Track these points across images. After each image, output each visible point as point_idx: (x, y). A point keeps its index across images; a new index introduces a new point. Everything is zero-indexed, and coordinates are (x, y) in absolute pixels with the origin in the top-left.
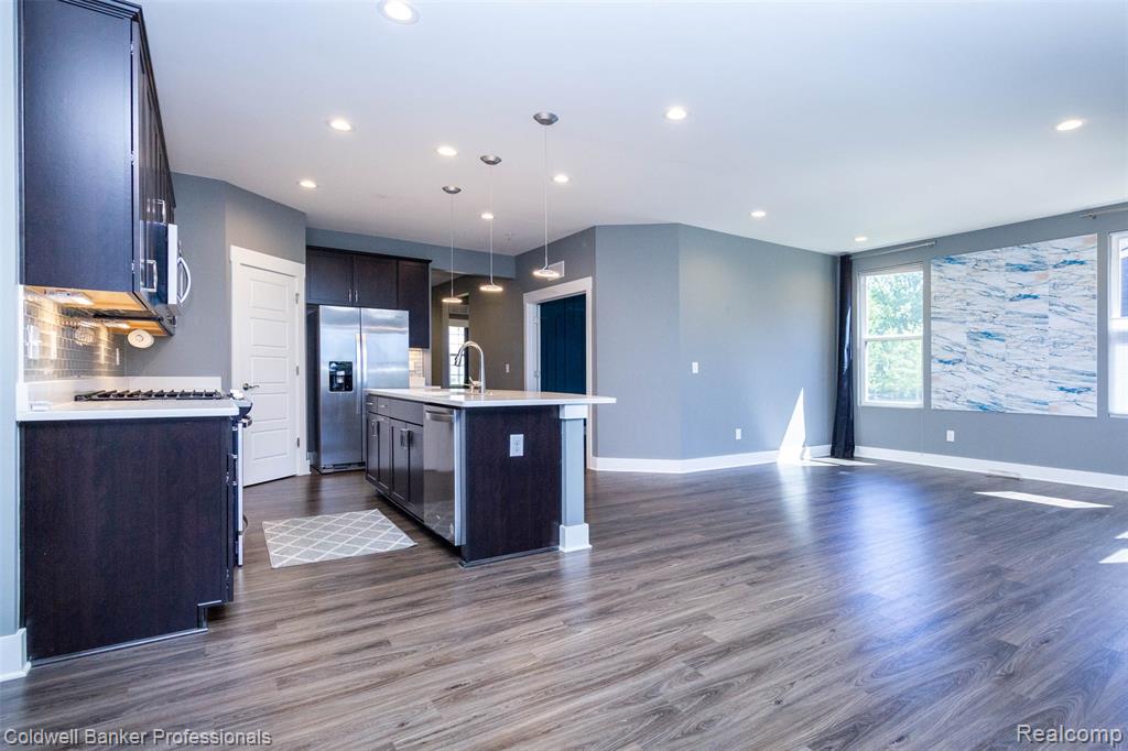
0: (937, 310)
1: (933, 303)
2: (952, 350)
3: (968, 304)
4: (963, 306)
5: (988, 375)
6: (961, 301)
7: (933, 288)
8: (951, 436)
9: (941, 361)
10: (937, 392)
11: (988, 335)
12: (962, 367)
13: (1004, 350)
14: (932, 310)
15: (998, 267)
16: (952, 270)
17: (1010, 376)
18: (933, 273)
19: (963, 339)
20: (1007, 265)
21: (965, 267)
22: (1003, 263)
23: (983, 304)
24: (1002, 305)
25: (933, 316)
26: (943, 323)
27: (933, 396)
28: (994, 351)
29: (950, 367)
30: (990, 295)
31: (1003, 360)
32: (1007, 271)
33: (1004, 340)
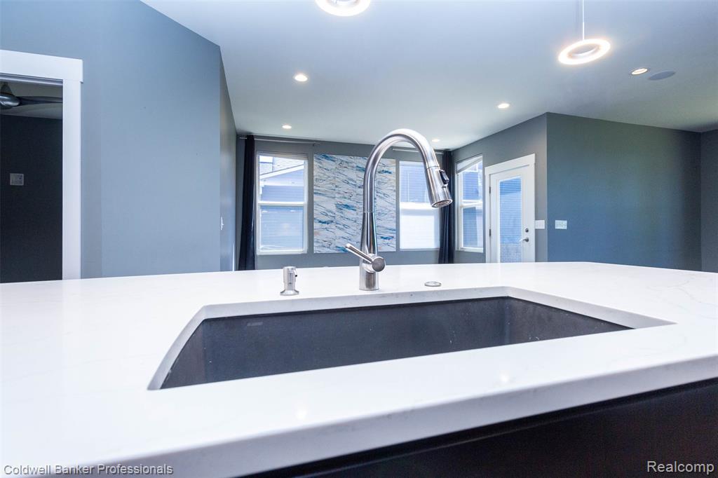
0: (318, 188)
1: (315, 183)
2: (327, 215)
3: (336, 187)
4: (333, 187)
5: (348, 230)
6: (333, 184)
7: (315, 173)
9: (320, 222)
10: (318, 242)
11: (347, 206)
12: (333, 226)
13: (355, 216)
14: (315, 187)
15: (353, 167)
16: (327, 164)
18: (315, 163)
19: (333, 208)
20: (357, 167)
21: (334, 163)
22: (355, 165)
23: (345, 188)
24: (354, 189)
25: (315, 191)
26: (321, 197)
27: (315, 244)
28: (350, 216)
29: (325, 225)
30: (348, 183)
31: (355, 221)
32: (357, 170)
33: (355, 210)
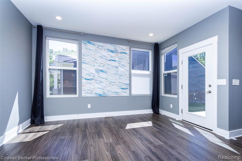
0: (84, 60)
1: (83, 57)
2: (90, 75)
3: (96, 60)
4: (94, 60)
5: (102, 84)
6: (93, 58)
7: (83, 51)
8: (89, 106)
9: (86, 79)
10: (84, 90)
11: (102, 71)
12: (93, 81)
13: (106, 76)
14: (82, 59)
15: (105, 49)
16: (90, 46)
17: (108, 85)
18: (83, 46)
19: (94, 72)
20: (108, 49)
21: (94, 46)
22: (106, 48)
23: (100, 60)
24: (106, 62)
25: (82, 62)
26: (87, 65)
27: (83, 92)
28: (104, 77)
29: (89, 81)
30: (102, 58)
31: (107, 79)
32: (107, 51)
33: (107, 73)
